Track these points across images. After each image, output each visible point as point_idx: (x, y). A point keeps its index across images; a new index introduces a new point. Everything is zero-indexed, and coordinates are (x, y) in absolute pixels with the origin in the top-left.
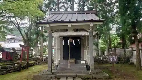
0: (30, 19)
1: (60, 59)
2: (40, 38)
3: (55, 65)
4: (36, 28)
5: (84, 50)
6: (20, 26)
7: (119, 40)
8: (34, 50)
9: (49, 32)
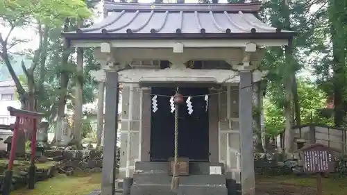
0: (43, 26)
1: (139, 160)
2: (74, 88)
3: (125, 179)
4: (61, 55)
5: (220, 132)
6: (8, 46)
7: (324, 101)
8: (52, 127)
9: (107, 68)
